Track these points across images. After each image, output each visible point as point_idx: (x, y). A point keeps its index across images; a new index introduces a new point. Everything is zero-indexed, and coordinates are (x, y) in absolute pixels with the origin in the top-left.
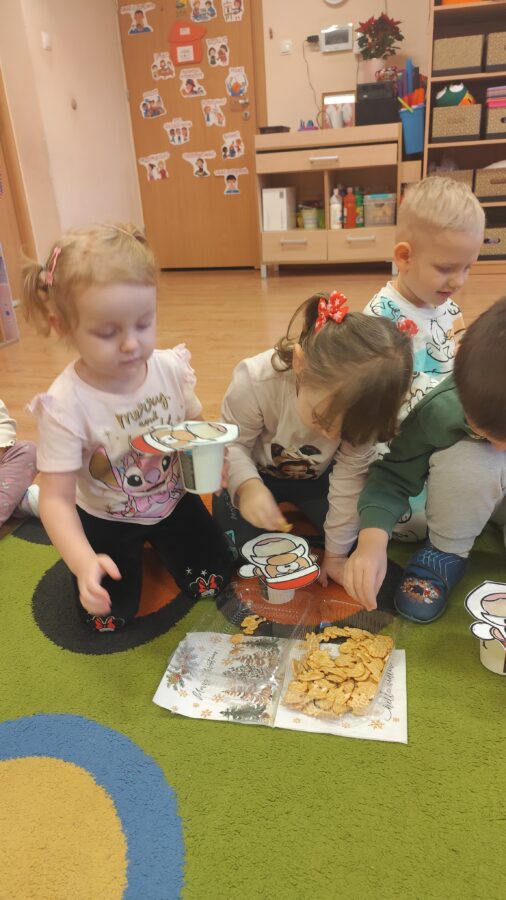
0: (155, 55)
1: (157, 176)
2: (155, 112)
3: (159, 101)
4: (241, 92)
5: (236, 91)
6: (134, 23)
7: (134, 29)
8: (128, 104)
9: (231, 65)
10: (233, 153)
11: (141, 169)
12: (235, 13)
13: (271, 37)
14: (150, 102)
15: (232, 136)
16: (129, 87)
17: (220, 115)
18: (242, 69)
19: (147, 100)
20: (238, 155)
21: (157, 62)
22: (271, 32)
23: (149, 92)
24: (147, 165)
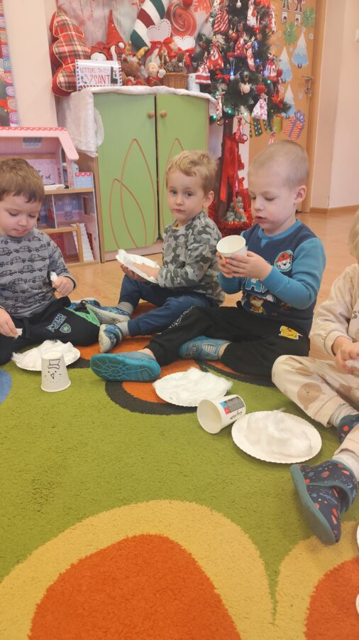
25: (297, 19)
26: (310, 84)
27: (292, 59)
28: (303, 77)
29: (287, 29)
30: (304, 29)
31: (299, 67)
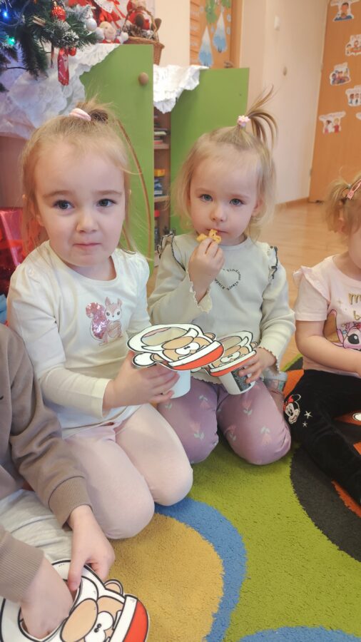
0: (352, 37)
1: (331, 129)
2: (341, 80)
6: (340, 12)
7: (338, 17)
8: (320, 74)
11: (319, 124)
14: (339, 73)
16: (324, 61)
19: (337, 71)
21: (352, 43)
23: (340, 65)
24: (325, 121)
27: (213, 42)
28: (222, 62)
29: (208, 6)
30: (223, 9)
31: (220, 51)
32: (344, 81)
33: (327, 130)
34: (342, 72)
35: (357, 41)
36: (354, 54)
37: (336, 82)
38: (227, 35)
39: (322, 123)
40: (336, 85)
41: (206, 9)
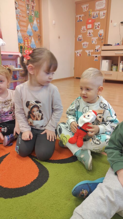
0: (82, 27)
1: (79, 55)
2: (80, 40)
3: (82, 37)
4: (102, 36)
5: (100, 36)
6: (79, 19)
7: (78, 20)
8: (75, 38)
9: (100, 29)
10: (98, 50)
11: (75, 53)
12: (103, 16)
13: (111, 22)
15: (98, 46)
16: (75, 34)
17: (96, 41)
18: (103, 30)
20: (99, 51)
22: (111, 21)
23: (79, 35)
24: (77, 53)
25: (33, 14)
26: (40, 37)
27: (33, 28)
28: (37, 34)
29: (29, 17)
30: (35, 18)
31: (35, 31)
32: (81, 40)
33: (77, 55)
34: (80, 38)
35: (84, 28)
36: (83, 32)
37: (79, 40)
38: (38, 26)
39: (76, 53)
40: (79, 41)
41: (29, 18)
